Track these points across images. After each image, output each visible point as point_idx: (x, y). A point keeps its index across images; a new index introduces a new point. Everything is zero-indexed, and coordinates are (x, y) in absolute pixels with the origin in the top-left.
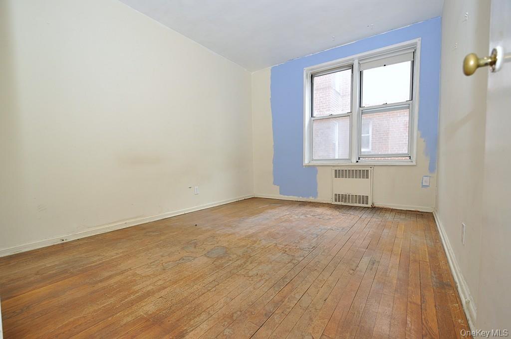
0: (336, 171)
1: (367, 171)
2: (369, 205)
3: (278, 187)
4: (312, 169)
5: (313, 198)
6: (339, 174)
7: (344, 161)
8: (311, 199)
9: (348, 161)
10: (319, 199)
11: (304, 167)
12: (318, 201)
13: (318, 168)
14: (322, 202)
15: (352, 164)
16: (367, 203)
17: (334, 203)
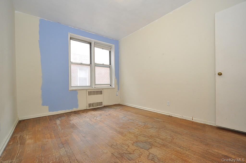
0: (89, 92)
1: (102, 91)
2: (103, 106)
3: (48, 107)
4: (75, 92)
5: (76, 109)
6: (90, 93)
7: (89, 87)
8: (75, 109)
9: (90, 87)
10: (80, 108)
11: (69, 91)
12: (79, 110)
13: (78, 91)
14: (81, 109)
15: (93, 89)
16: (102, 105)
17: (88, 108)
